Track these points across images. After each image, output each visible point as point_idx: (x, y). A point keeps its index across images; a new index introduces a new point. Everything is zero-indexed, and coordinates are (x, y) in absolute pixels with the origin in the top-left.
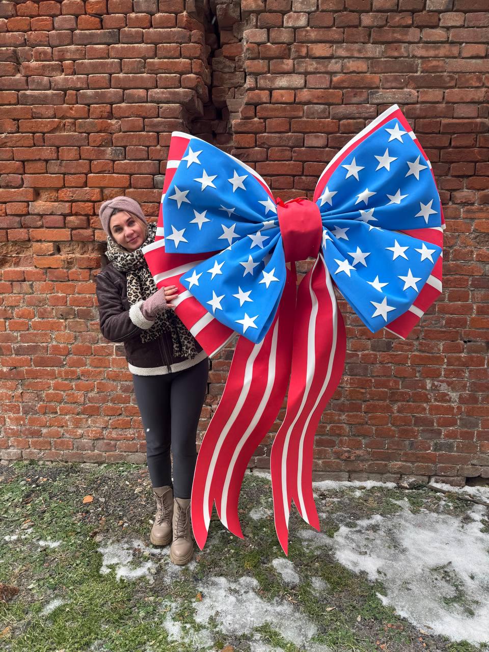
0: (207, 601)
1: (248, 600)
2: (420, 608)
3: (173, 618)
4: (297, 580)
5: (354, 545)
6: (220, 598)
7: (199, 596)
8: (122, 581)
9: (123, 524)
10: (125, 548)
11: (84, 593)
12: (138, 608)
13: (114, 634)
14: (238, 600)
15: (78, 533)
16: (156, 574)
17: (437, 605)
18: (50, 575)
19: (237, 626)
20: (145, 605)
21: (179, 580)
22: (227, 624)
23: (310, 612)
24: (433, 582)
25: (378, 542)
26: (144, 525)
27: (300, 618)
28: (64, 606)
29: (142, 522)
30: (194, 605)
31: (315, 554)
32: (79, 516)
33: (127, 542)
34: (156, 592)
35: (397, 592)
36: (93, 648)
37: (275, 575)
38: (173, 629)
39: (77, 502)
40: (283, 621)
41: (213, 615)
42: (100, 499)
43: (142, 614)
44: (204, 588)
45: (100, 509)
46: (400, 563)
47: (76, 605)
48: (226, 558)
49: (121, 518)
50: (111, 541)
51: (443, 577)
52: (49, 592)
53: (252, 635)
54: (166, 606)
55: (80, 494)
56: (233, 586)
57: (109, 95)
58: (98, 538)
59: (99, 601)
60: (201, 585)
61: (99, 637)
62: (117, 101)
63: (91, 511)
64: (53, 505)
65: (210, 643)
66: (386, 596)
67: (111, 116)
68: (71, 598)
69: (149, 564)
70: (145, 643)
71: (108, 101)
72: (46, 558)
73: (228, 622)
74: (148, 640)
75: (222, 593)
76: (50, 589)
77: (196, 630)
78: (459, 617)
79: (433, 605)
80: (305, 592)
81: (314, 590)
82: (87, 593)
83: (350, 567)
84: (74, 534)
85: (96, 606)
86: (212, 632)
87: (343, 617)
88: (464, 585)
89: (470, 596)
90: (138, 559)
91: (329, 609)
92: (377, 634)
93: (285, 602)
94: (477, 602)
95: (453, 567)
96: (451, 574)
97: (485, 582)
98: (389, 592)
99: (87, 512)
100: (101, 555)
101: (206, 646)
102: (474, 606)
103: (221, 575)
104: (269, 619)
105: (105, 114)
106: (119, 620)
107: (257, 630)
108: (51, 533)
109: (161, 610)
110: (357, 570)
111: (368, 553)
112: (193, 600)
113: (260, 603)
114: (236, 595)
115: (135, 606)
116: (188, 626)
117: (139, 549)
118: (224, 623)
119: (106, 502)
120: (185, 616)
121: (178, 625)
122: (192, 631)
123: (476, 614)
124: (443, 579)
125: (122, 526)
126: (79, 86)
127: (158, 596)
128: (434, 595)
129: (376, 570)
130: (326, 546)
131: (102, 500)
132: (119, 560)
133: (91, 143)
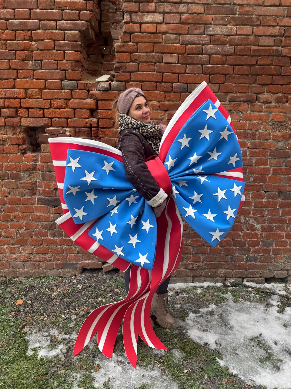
0: (102, 371)
1: (130, 368)
2: (245, 367)
3: (78, 385)
4: (163, 352)
5: (199, 326)
6: (111, 368)
7: (96, 368)
8: (42, 359)
9: (44, 319)
10: (45, 335)
11: (14, 370)
12: (53, 379)
14: (123, 369)
15: (12, 326)
16: (66, 353)
17: (256, 364)
19: (123, 388)
20: (59, 376)
21: (82, 357)
23: (173, 375)
24: (251, 348)
25: (214, 322)
26: (58, 318)
27: (166, 379)
29: (56, 316)
30: (93, 374)
31: (174, 333)
32: (13, 314)
33: (46, 331)
34: (66, 366)
35: (229, 356)
37: (148, 349)
39: (12, 304)
40: (155, 383)
42: (28, 302)
43: (56, 383)
44: (100, 362)
45: (28, 309)
46: (230, 336)
47: (8, 379)
49: (42, 314)
50: (35, 331)
51: (257, 344)
54: (73, 376)
55: (14, 299)
56: (120, 359)
57: (30, 24)
58: (26, 330)
59: (25, 376)
60: (97, 359)
62: (35, 28)
63: (22, 310)
66: (222, 359)
67: (31, 39)
68: (4, 374)
69: (61, 346)
71: (29, 28)
73: (117, 386)
75: (112, 364)
78: (271, 371)
79: (253, 364)
80: (169, 360)
81: (175, 358)
82: (16, 370)
83: (198, 341)
84: (9, 327)
85: (23, 379)
87: (195, 376)
88: (271, 349)
89: (276, 356)
90: (53, 343)
91: (185, 371)
92: (218, 387)
93: (156, 368)
94: (281, 360)
95: (263, 337)
96: (263, 342)
97: (284, 346)
98: (224, 357)
99: (19, 311)
100: (28, 341)
102: (279, 364)
104: (145, 381)
105: (27, 38)
109: (70, 380)
110: (202, 343)
111: (208, 330)
112: (92, 371)
113: (139, 370)
114: (122, 365)
115: (51, 378)
117: (54, 336)
118: (114, 386)
119: (32, 304)
120: (87, 383)
123: (281, 369)
124: (258, 346)
125: (43, 319)
126: (8, 17)
127: (67, 370)
128: (253, 357)
129: (214, 342)
130: (181, 327)
131: (30, 302)
132: (40, 344)
133: (18, 58)
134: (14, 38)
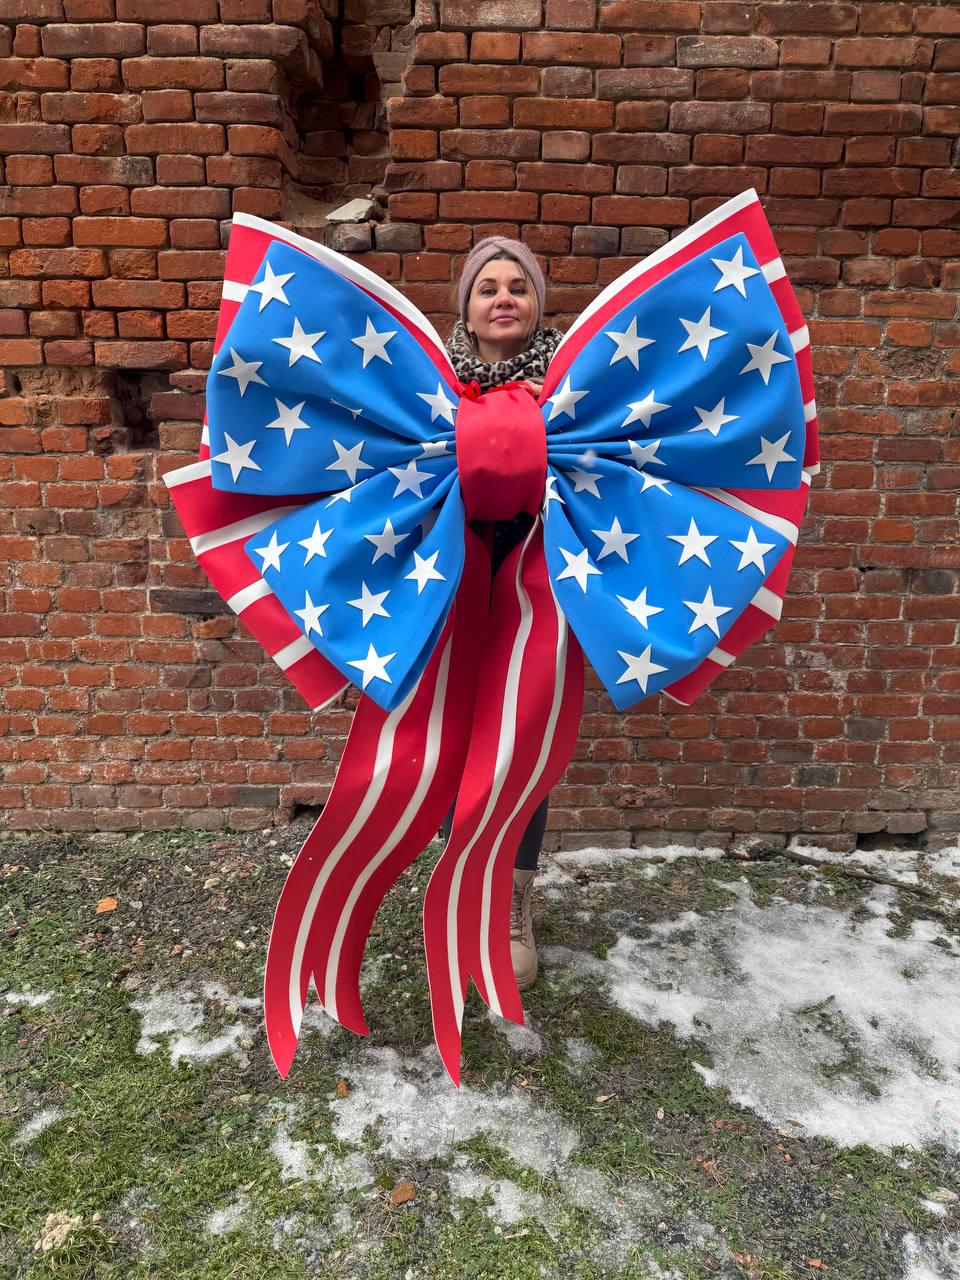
0: (360, 1097)
1: (441, 1090)
2: (777, 1087)
3: (290, 1135)
4: (537, 1046)
5: (646, 973)
6: (384, 1090)
7: (342, 1087)
8: (183, 1065)
9: (182, 952)
10: (187, 999)
11: (104, 1094)
12: (218, 1119)
13: (170, 1174)
14: (421, 1092)
15: (88, 974)
16: (252, 1048)
17: (809, 1080)
18: (32, 1063)
19: (420, 1143)
20: (234, 1110)
21: (299, 1058)
22: (400, 1140)
23: (564, 1107)
24: (800, 1035)
25: (694, 964)
26: (225, 951)
27: (545, 1120)
28: (63, 1122)
29: (220, 946)
30: (332, 1105)
31: (572, 992)
32: (89, 938)
33: (191, 988)
34: (255, 1083)
35: (731, 1059)
36: (126, 1204)
37: (493, 1038)
38: (292, 1156)
39: (84, 911)
40: (512, 1128)
41: (372, 1123)
42: (132, 904)
43: (226, 1130)
44: (352, 1071)
45: (133, 924)
46: (737, 1003)
47: (89, 1118)
48: (394, 1009)
49: (176, 940)
50: (157, 987)
51: (819, 1026)
52: (29, 1096)
53: (452, 1159)
54: (275, 1111)
55: (91, 895)
56: (411, 1064)
57: (113, 37)
58: (130, 983)
59: (137, 1109)
60: (345, 1065)
61: (138, 1181)
62: (130, 50)
63: (115, 928)
64: (34, 920)
65: (368, 1179)
66: (711, 1066)
67: (119, 85)
68: (77, 1105)
69: (238, 1030)
70: (234, 1187)
71: (110, 50)
72: (22, 1027)
73: (402, 1136)
74: (241, 1181)
75: (389, 1078)
76: (32, 1090)
77: (337, 1156)
78: (852, 1100)
79: (801, 1080)
80: (555, 1068)
81: (572, 1064)
82: (111, 1093)
83: (641, 1015)
84: (79, 976)
85: (131, 1118)
86: (370, 1156)
87: (629, 1112)
88: (859, 1040)
89: (871, 1059)
90: (214, 1021)
91: (602, 1099)
92: (696, 1143)
93: (516, 1089)
94: (885, 1071)
95: (837, 1006)
96: (836, 1020)
97: (899, 1032)
98: (717, 1060)
99: (107, 931)
100: (138, 1016)
101: (360, 1185)
102: (878, 1080)
103: (386, 1044)
104: (484, 1124)
105: (107, 81)
106: (181, 1143)
107: (460, 1148)
108: (31, 977)
109: (266, 1120)
110: (654, 1021)
111: (675, 985)
112: (331, 1096)
113: (465, 1094)
114: (416, 1081)
115: (213, 1114)
116: (322, 1148)
117: (217, 1001)
118: (395, 1138)
119: (144, 909)
120: (315, 1128)
121: (301, 1147)
122: (329, 1158)
123: (883, 1093)
124: (821, 1031)
125: (180, 955)
126: (43, 15)
127: (258, 1093)
128: (803, 1061)
129: (691, 1019)
130: (592, 977)
131: (137, 905)
132: (176, 1023)
133: (78, 147)
134: (63, 83)
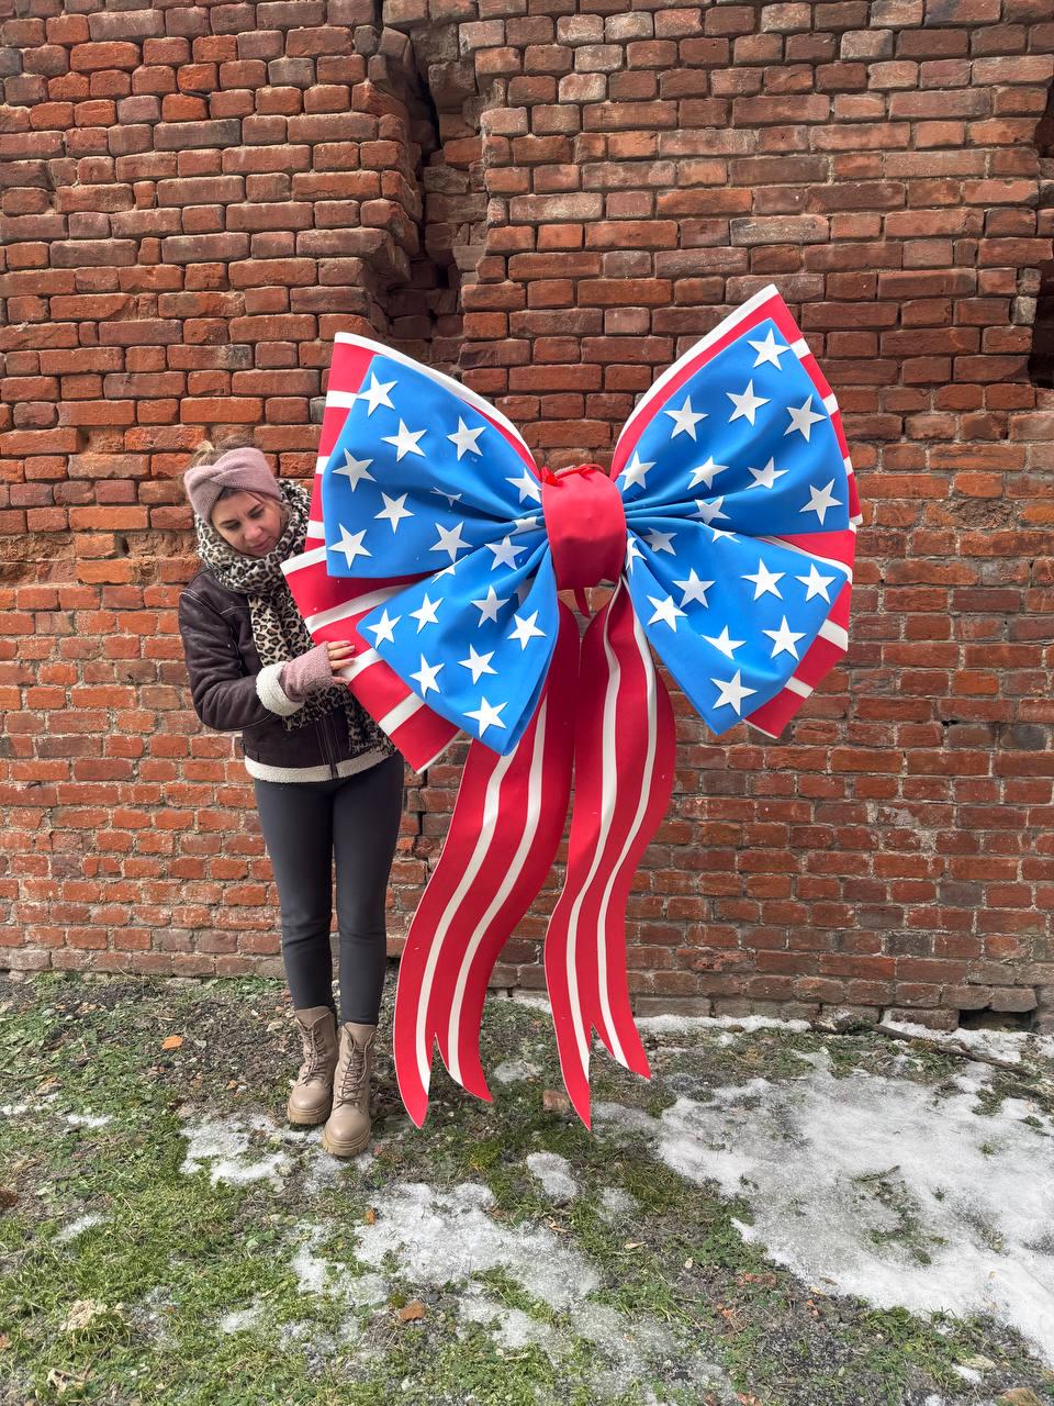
0: (386, 1225)
1: (468, 1225)
2: (818, 1248)
3: (312, 1252)
4: (571, 1191)
5: (701, 1133)
6: (411, 1221)
7: (369, 1215)
8: (220, 1185)
9: (237, 1087)
10: (235, 1129)
11: (144, 1205)
12: (247, 1234)
13: (193, 1276)
14: (447, 1225)
15: (146, 1103)
16: (290, 1175)
17: (855, 1244)
18: (82, 1174)
19: (438, 1269)
20: (261, 1228)
21: (332, 1186)
22: (415, 1269)
23: (590, 1250)
24: (855, 1202)
25: (753, 1127)
26: (279, 1090)
27: (567, 1260)
28: (102, 1226)
29: (274, 1083)
30: (357, 1230)
31: (618, 1146)
32: (152, 1071)
33: (240, 1119)
34: (289, 1206)
35: (774, 1218)
36: (148, 1299)
37: (528, 1182)
38: (310, 1271)
39: (150, 1046)
40: (533, 1264)
41: (394, 1249)
42: (197, 1042)
43: (252, 1243)
44: (382, 1202)
45: (194, 1060)
46: (791, 1166)
47: (126, 1225)
48: (435, 1151)
49: (233, 1076)
50: (208, 1116)
51: (878, 1194)
52: (76, 1202)
53: (465, 1285)
54: (302, 1232)
55: (159, 1033)
56: (442, 1200)
57: (222, 244)
58: (184, 1112)
59: (172, 1221)
60: (377, 1196)
61: (163, 1280)
62: (237, 255)
63: (177, 1063)
64: (102, 1053)
65: (381, 1296)
66: (751, 1224)
67: (226, 283)
68: (117, 1213)
69: (279, 1158)
70: (251, 1294)
71: (220, 255)
72: (78, 1144)
73: (421, 1261)
74: (258, 1289)
75: (418, 1210)
76: (78, 1197)
77: (354, 1274)
78: (898, 1266)
79: (845, 1243)
80: (586, 1212)
81: (605, 1209)
82: (150, 1205)
83: (685, 1171)
84: (137, 1103)
85: (165, 1228)
86: (387, 1278)
87: (656, 1259)
88: (918, 1210)
89: (927, 1228)
90: (258, 1147)
91: (630, 1246)
92: (721, 1293)
93: (542, 1230)
94: (940, 1241)
95: (901, 1176)
96: (897, 1189)
97: (966, 1205)
98: (759, 1218)
99: (169, 1065)
100: (187, 1141)
101: (371, 1302)
102: (931, 1249)
103: (421, 1181)
104: (504, 1259)
105: (215, 282)
106: (207, 1253)
107: (477, 1278)
108: (92, 1101)
109: (291, 1238)
110: (699, 1178)
111: (728, 1146)
112: (358, 1222)
113: (491, 1230)
114: (445, 1216)
115: (242, 1230)
116: (340, 1266)
117: (262, 1133)
118: (413, 1263)
119: (208, 1047)
120: (338, 1250)
121: (321, 1264)
122: (346, 1275)
123: (934, 1262)
124: (878, 1198)
125: (234, 1089)
126: (164, 229)
127: (287, 1214)
128: (853, 1225)
129: (738, 1177)
130: (642, 1133)
131: (203, 1044)
132: (221, 1149)
133: (188, 339)
134: (177, 285)
